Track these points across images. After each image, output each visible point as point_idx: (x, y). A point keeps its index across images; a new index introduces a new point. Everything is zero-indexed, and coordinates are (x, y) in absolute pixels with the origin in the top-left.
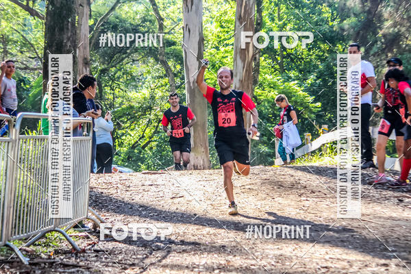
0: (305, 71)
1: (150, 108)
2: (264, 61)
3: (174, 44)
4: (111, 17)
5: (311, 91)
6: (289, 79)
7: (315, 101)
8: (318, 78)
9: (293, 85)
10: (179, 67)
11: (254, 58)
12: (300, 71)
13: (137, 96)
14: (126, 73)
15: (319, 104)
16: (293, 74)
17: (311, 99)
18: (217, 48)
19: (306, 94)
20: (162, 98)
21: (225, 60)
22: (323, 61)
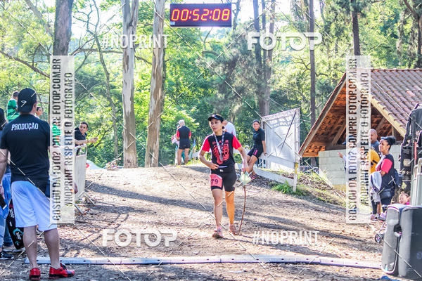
0: (190, 105)
1: (100, 124)
2: (167, 98)
3: (114, 87)
4: (79, 73)
5: (193, 115)
6: (181, 109)
7: (195, 122)
8: (198, 108)
9: (183, 112)
10: (117, 101)
11: (161, 97)
12: (188, 104)
13: (92, 117)
14: (87, 104)
15: (198, 124)
16: (183, 106)
17: (193, 120)
18: (140, 90)
19: (191, 118)
20: (107, 118)
21: (144, 98)
22: (200, 98)
